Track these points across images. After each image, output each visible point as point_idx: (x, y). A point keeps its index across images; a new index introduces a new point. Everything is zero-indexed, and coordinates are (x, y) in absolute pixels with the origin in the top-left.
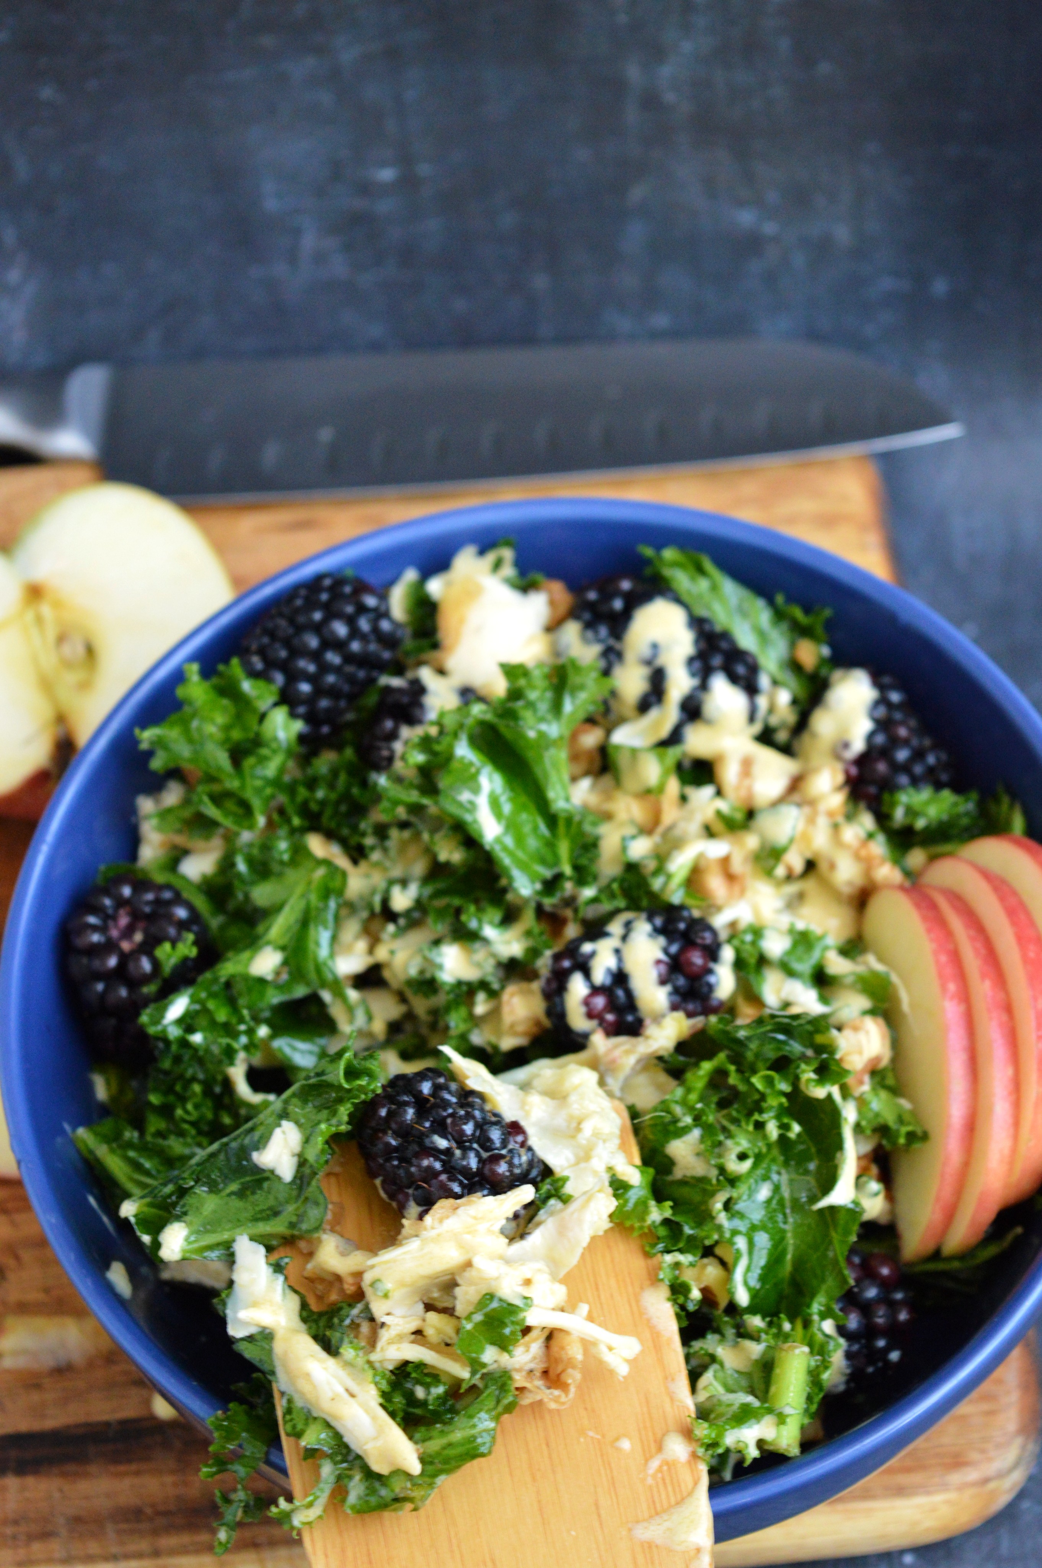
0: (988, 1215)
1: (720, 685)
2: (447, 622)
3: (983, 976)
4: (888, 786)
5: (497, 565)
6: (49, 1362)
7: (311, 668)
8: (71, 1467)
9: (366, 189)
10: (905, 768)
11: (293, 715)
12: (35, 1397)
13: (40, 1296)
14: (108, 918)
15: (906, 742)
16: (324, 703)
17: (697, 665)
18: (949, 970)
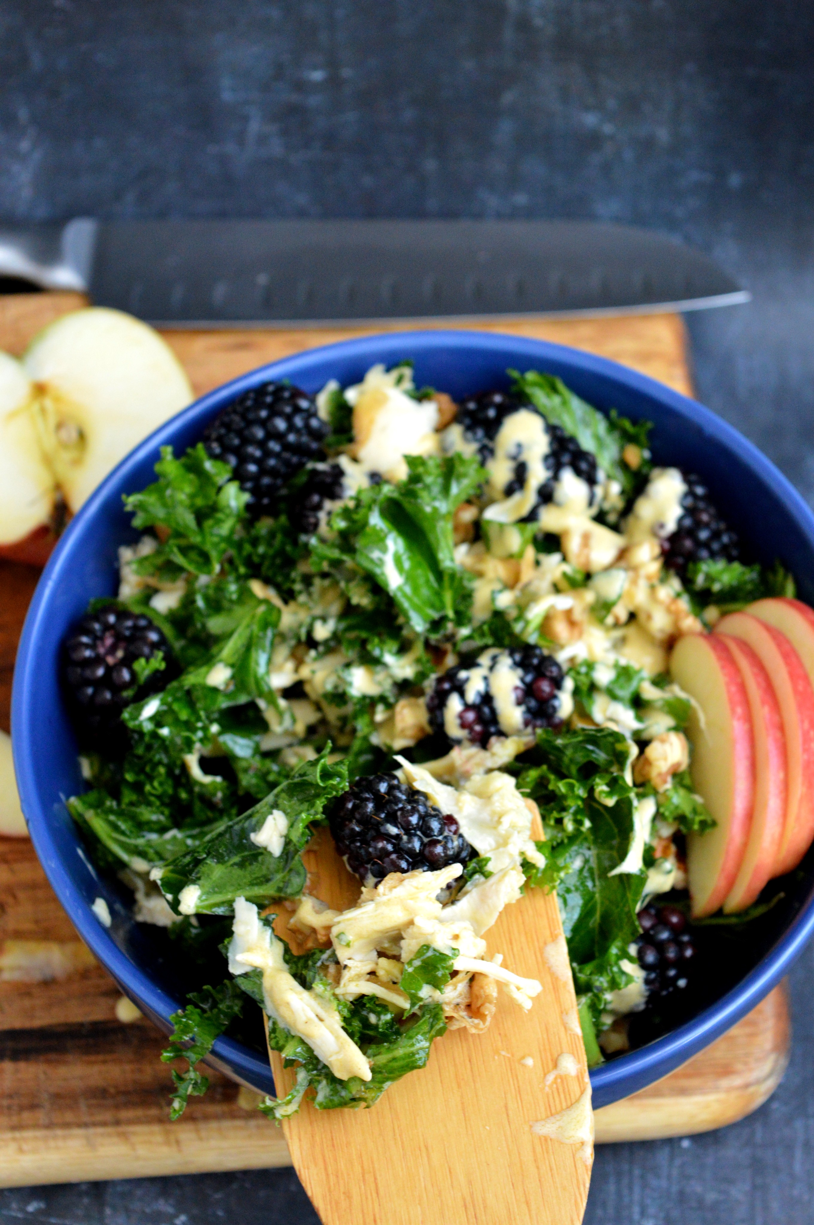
0: (760, 884)
1: (568, 477)
2: (361, 422)
3: (763, 703)
4: (692, 558)
5: (400, 380)
6: (37, 976)
7: (258, 453)
8: (53, 1056)
9: (301, 86)
10: (706, 545)
11: (242, 489)
12: (27, 1003)
13: (32, 926)
14: (97, 638)
15: (707, 525)
16: (266, 480)
17: (551, 461)
18: (737, 697)
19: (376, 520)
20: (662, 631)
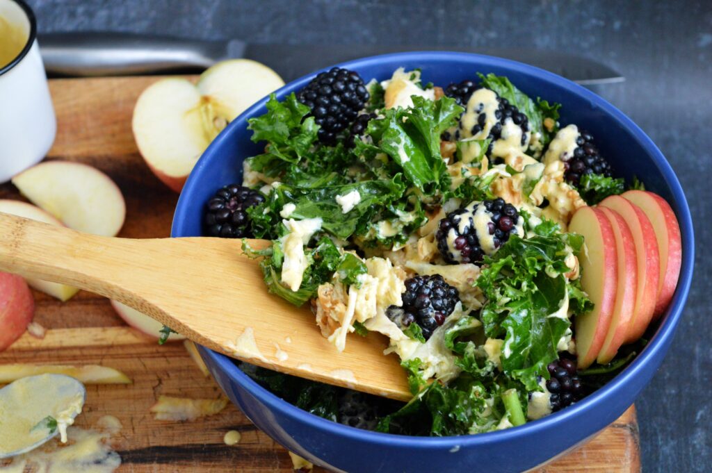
1: (509, 123)
2: (389, 97)
3: (623, 236)
4: (583, 173)
5: (413, 78)
6: (177, 418)
7: (327, 102)
8: (184, 462)
11: (317, 123)
12: (170, 432)
13: (177, 391)
14: (226, 201)
15: (593, 155)
16: (331, 119)
17: (500, 114)
18: (607, 234)
19: (394, 126)
20: (563, 208)
